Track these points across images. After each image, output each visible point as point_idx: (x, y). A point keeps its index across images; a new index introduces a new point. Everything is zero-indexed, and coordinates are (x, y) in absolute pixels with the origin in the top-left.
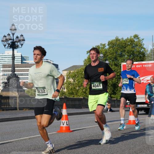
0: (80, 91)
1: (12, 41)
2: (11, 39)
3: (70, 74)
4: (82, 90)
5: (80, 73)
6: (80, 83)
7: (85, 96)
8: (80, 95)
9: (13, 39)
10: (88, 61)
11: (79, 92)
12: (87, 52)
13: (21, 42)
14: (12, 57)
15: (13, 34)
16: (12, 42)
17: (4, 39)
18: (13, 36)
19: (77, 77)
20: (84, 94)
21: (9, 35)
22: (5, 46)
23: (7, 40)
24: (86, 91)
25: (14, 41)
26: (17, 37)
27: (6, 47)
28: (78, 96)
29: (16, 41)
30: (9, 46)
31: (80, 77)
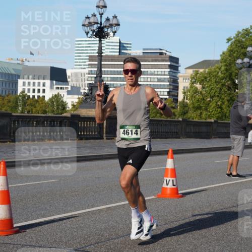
0: (213, 105)
1: (99, 25)
2: (97, 23)
3: (196, 75)
4: (217, 102)
5: (214, 74)
6: (213, 91)
7: (219, 113)
8: (211, 111)
9: (101, 22)
10: (227, 54)
11: (211, 106)
12: (227, 39)
13: (114, 27)
14: (97, 53)
15: (101, 14)
16: (99, 28)
17: (87, 23)
18: (101, 17)
19: (208, 82)
20: (219, 110)
21: (94, 15)
22: (87, 33)
23: (90, 24)
24: (221, 105)
25: (102, 25)
26: (108, 19)
27: (89, 35)
28: (209, 112)
29: (106, 26)
30: (94, 34)
31: (213, 81)
